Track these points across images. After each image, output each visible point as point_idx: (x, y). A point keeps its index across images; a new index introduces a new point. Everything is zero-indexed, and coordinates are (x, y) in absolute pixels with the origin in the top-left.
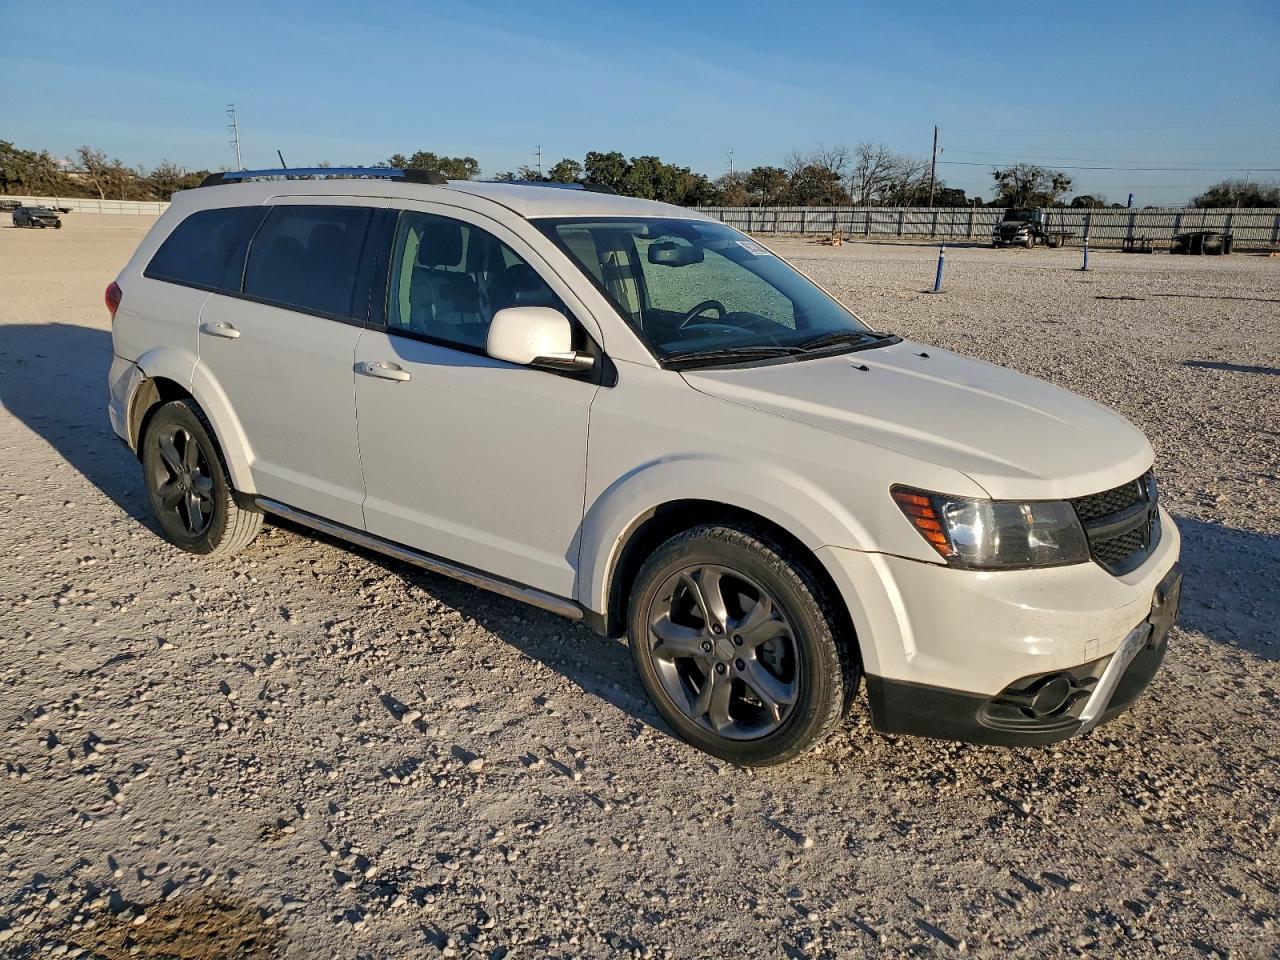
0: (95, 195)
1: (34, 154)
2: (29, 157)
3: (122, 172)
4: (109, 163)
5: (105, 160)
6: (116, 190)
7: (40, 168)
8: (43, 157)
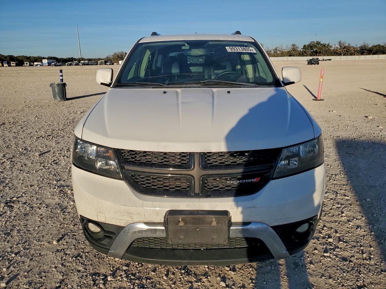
0: (340, 55)
1: (326, 44)
2: (324, 45)
3: (350, 47)
4: (347, 45)
5: (346, 44)
6: (347, 53)
7: (326, 48)
8: (328, 45)
